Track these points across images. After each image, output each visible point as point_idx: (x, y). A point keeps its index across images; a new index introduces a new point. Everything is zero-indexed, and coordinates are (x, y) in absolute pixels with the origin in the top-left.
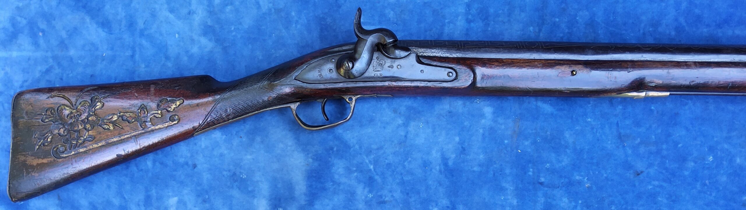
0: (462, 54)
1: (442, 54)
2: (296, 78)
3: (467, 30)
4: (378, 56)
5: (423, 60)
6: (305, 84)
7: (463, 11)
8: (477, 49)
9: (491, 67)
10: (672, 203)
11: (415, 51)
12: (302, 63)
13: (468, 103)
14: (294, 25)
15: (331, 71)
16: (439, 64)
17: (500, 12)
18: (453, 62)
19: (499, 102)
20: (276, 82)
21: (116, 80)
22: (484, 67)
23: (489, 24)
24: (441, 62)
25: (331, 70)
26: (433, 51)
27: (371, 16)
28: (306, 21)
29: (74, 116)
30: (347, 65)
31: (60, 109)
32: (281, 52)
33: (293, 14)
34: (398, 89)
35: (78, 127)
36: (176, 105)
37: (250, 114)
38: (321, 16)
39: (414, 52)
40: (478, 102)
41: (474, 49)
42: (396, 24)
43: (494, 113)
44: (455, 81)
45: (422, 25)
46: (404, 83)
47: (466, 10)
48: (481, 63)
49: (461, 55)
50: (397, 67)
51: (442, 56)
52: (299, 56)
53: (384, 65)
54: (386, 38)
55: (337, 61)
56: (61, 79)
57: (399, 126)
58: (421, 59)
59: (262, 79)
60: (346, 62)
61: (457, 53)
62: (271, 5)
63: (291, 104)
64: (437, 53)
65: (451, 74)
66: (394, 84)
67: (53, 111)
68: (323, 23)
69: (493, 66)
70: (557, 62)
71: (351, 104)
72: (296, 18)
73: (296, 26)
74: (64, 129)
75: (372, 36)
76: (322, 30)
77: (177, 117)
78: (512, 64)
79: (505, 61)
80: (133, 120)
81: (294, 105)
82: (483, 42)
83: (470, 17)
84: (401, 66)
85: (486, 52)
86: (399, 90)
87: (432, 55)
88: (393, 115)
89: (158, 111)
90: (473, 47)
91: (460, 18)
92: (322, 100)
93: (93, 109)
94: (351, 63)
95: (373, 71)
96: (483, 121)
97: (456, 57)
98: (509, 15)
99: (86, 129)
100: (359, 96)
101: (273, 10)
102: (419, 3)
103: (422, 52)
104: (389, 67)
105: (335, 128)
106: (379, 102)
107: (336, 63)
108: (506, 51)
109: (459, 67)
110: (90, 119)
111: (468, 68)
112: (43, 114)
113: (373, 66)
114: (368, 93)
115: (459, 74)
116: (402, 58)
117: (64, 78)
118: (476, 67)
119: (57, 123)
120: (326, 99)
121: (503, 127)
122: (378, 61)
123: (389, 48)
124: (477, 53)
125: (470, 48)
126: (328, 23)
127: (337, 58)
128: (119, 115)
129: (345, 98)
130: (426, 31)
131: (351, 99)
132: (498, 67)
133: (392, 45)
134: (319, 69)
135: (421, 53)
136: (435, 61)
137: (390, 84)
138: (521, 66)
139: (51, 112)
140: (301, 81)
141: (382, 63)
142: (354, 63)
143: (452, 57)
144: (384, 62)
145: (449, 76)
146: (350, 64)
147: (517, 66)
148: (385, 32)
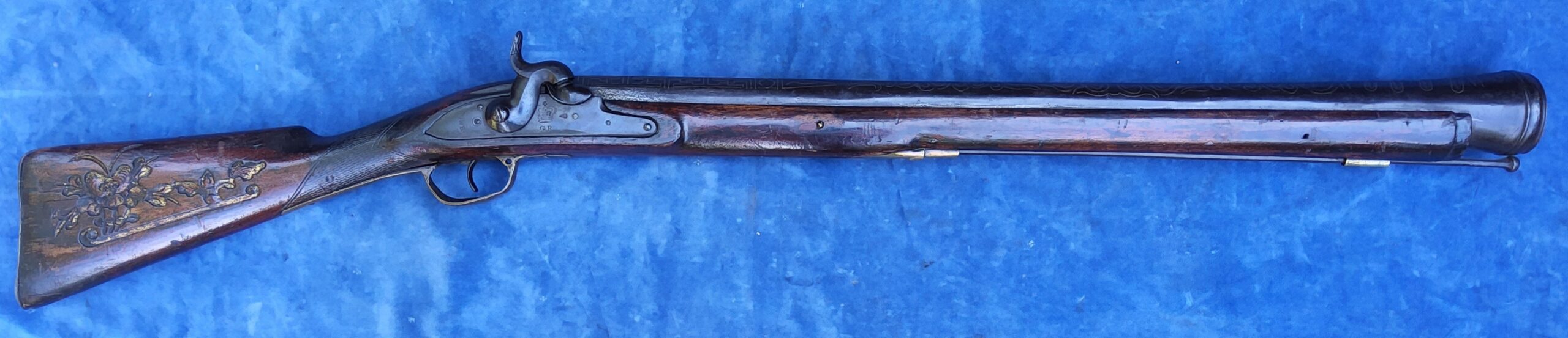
0: (668, 97)
1: (638, 97)
2: (427, 132)
3: (686, 59)
4: (545, 100)
5: (611, 107)
6: (441, 140)
7: (680, 31)
8: (688, 90)
9: (706, 117)
10: (974, 307)
11: (600, 93)
12: (436, 111)
13: (684, 166)
14: (430, 52)
15: (478, 122)
16: (633, 112)
17: (734, 33)
18: (652, 110)
19: (727, 164)
20: (399, 138)
21: (168, 133)
22: (696, 116)
23: (717, 51)
24: (635, 108)
25: (478, 120)
26: (626, 92)
27: (546, 36)
28: (449, 45)
29: (110, 186)
30: (498, 114)
31: (88, 177)
32: (411, 90)
33: (429, 34)
34: (574, 147)
35: (116, 203)
36: (255, 170)
37: (363, 183)
38: (471, 37)
39: (600, 95)
40: (698, 164)
41: (684, 90)
42: (584, 49)
43: (719, 179)
44: (655, 136)
45: (622, 51)
46: (582, 139)
47: (683, 30)
48: (692, 111)
49: (666, 99)
50: (573, 117)
51: (639, 100)
52: (440, 96)
53: (555, 113)
54: (556, 76)
55: (485, 108)
56: (88, 131)
57: (586, 199)
58: (607, 105)
59: (379, 133)
60: (497, 111)
61: (660, 96)
62: (395, 22)
63: (424, 168)
64: (631, 96)
65: (648, 127)
66: (569, 141)
67: (78, 180)
68: (474, 47)
69: (709, 115)
70: (798, 109)
71: (510, 168)
72: (433, 41)
73: (433, 53)
74: (96, 205)
75: (536, 72)
76: (472, 58)
77: (256, 187)
78: (735, 113)
79: (725, 107)
80: (194, 193)
81: (427, 170)
82: (699, 80)
83: (690, 40)
84: (579, 114)
85: (702, 94)
86: (575, 149)
87: (624, 99)
88: (577, 182)
89: (229, 179)
90: (684, 87)
91: (675, 41)
92: (469, 162)
93: (137, 177)
94: (505, 112)
95: (539, 121)
96: (704, 192)
97: (658, 101)
98: (747, 37)
99: (126, 205)
100: (521, 157)
101: (399, 30)
102: (617, 18)
103: (611, 95)
104: (561, 116)
105: (492, 203)
106: (557, 165)
107: (484, 110)
108: (729, 93)
109: (661, 116)
110: (132, 190)
111: (673, 118)
112: (65, 184)
113: (539, 116)
114: (534, 152)
115: (661, 126)
116: (579, 104)
117: (91, 130)
118: (684, 116)
119: (85, 197)
120: (473, 162)
121: (733, 199)
122: (546, 108)
123: (560, 90)
124: (688, 95)
125: (679, 89)
126: (482, 48)
127: (486, 103)
128: (173, 185)
129: (501, 160)
130: (627, 60)
131: (509, 162)
132: (715, 117)
133: (565, 86)
134: (459, 120)
135: (608, 95)
136: (627, 107)
137: (562, 140)
138: (747, 115)
139: (76, 180)
140: (435, 136)
141: (550, 110)
142: (510, 112)
143: (653, 101)
144: (554, 109)
145: (648, 130)
146: (502, 113)
147: (743, 116)
148: (555, 68)
